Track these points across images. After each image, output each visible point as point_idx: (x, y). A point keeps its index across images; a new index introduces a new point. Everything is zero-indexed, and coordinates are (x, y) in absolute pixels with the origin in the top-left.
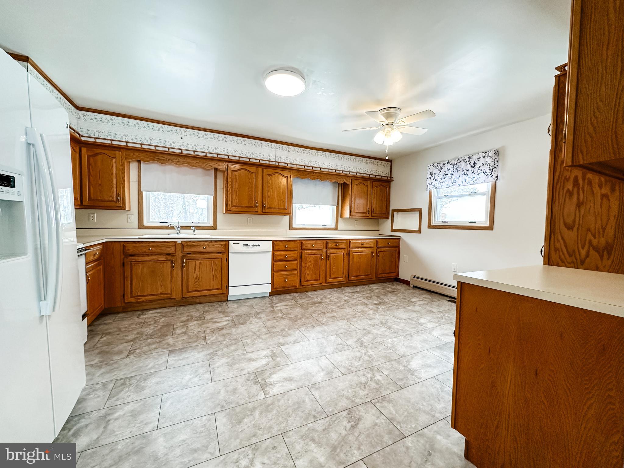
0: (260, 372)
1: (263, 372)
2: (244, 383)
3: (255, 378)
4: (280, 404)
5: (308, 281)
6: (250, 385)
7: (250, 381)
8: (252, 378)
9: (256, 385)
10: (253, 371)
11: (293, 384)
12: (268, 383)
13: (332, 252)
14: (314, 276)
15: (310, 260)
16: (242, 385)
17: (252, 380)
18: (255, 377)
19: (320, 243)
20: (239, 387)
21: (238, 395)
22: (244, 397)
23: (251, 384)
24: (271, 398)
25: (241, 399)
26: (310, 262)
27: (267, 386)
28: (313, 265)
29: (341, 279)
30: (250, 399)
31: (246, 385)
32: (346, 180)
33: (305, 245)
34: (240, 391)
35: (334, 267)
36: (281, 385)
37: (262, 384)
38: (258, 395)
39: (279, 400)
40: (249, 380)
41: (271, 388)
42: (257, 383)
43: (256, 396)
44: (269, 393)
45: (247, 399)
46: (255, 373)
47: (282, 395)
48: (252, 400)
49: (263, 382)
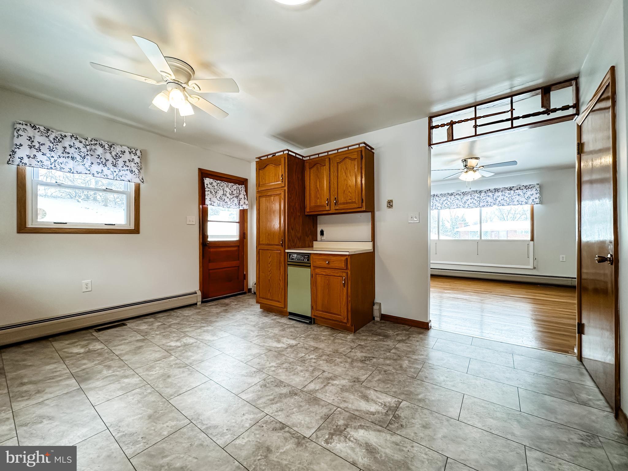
0: (381, 424)
1: (377, 422)
2: (408, 426)
3: (393, 422)
4: (396, 390)
6: (406, 419)
7: (402, 423)
8: (396, 425)
9: (400, 415)
10: (386, 431)
11: (368, 393)
12: (386, 408)
16: (412, 426)
17: (398, 423)
18: (391, 424)
20: (419, 426)
21: (426, 419)
22: (421, 414)
23: (403, 419)
24: (399, 397)
25: (425, 414)
27: (391, 407)
30: (417, 409)
31: (409, 422)
34: (420, 422)
36: (378, 399)
37: (393, 412)
38: (407, 407)
39: (395, 392)
40: (402, 425)
41: (389, 403)
42: (397, 416)
43: (409, 407)
44: (395, 401)
45: (419, 410)
46: (386, 428)
47: (388, 393)
48: (416, 407)
49: (390, 412)
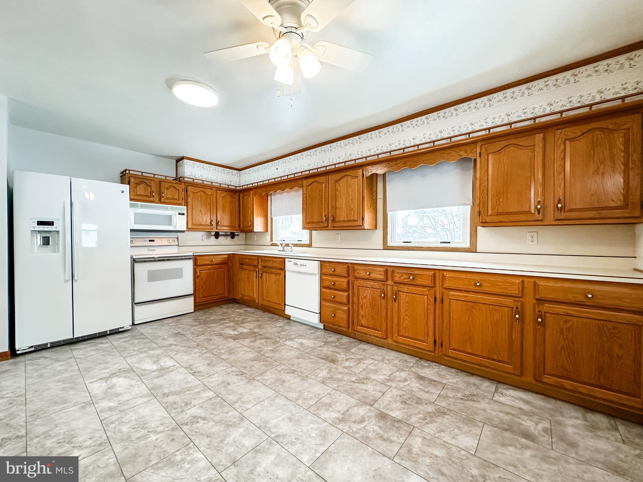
5: (362, 326)
13: (401, 289)
14: (371, 322)
15: (365, 295)
19: (379, 271)
26: (365, 297)
28: (369, 304)
29: (423, 345)
32: (466, 152)
33: (357, 271)
35: (406, 317)
